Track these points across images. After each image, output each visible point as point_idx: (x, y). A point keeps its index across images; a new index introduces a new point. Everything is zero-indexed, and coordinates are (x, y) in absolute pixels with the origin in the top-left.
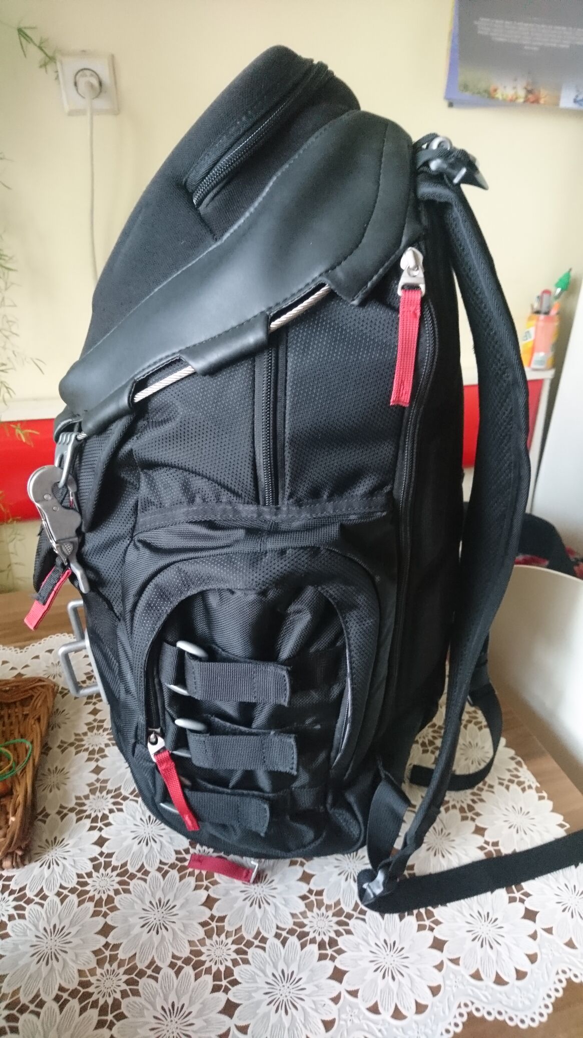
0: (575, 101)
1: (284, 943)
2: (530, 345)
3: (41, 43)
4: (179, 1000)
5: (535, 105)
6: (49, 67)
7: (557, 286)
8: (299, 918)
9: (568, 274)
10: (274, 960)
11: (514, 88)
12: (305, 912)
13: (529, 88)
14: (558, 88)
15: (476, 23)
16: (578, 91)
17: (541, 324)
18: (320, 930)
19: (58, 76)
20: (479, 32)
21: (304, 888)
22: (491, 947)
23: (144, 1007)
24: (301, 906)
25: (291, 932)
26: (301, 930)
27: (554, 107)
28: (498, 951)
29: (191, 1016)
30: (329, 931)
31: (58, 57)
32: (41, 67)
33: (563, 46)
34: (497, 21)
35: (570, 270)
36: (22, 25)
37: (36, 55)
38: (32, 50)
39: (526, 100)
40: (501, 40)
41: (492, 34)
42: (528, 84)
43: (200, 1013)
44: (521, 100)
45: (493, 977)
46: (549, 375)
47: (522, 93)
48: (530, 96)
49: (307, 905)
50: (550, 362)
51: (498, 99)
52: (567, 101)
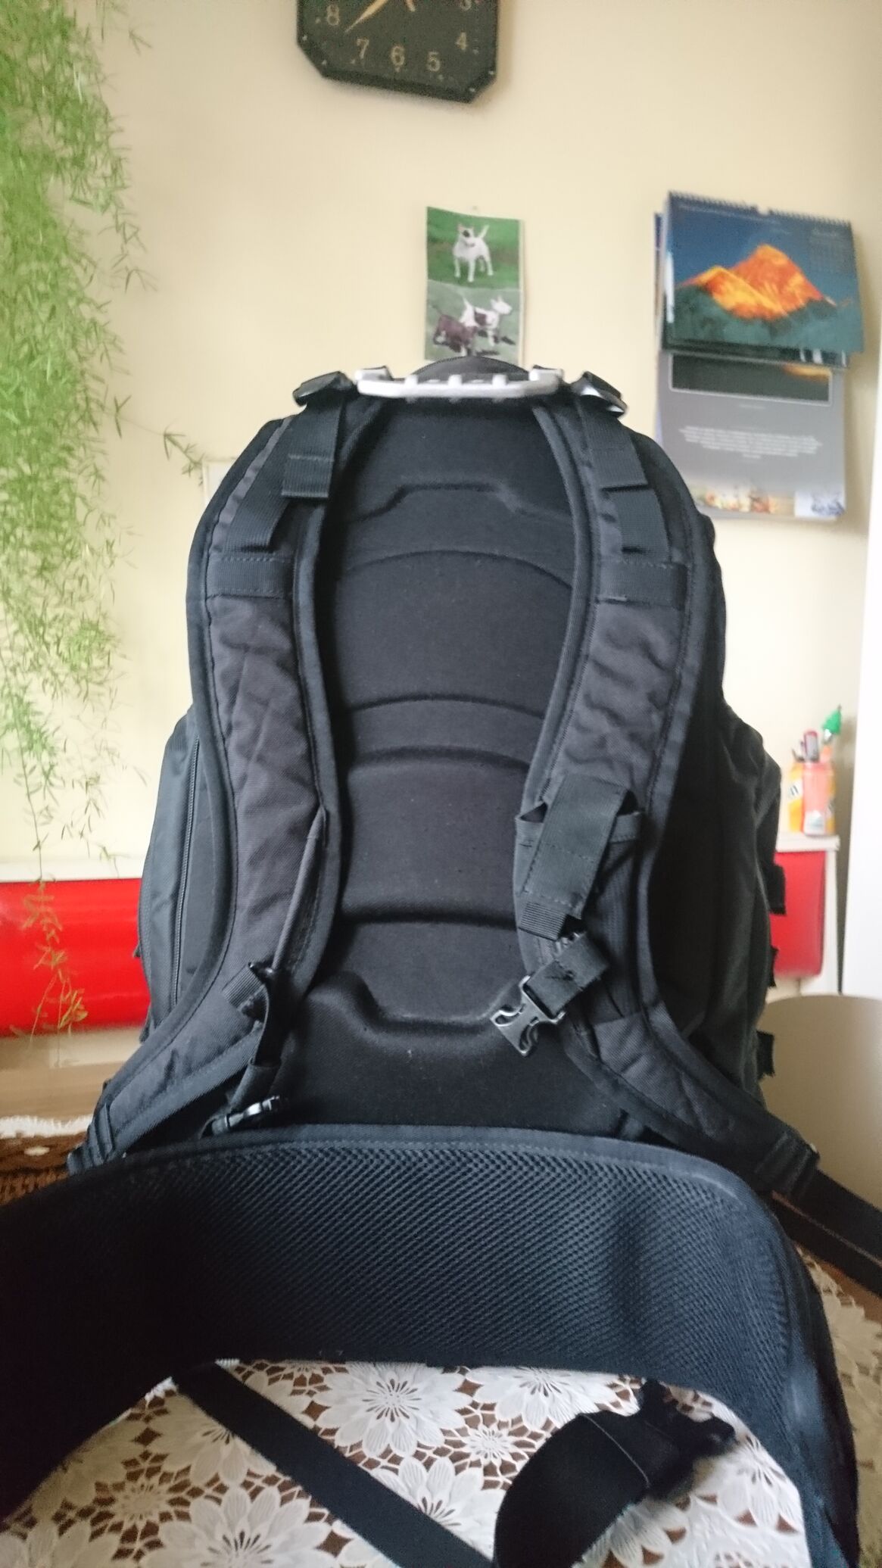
0: (814, 509)
1: (428, 1464)
2: (799, 804)
3: (187, 449)
4: (252, 1529)
5: (764, 514)
6: (193, 473)
7: (824, 728)
8: (455, 1436)
9: (838, 714)
10: (410, 1485)
11: (736, 496)
12: (465, 1429)
13: (754, 496)
14: (791, 497)
15: (682, 431)
16: (815, 500)
17: (809, 774)
18: (488, 1451)
19: (202, 483)
20: (688, 440)
21: (465, 1400)
22: (769, 1482)
23: (195, 1536)
24: (460, 1421)
25: (440, 1452)
26: (457, 1450)
27: (789, 518)
28: (780, 1489)
29: (269, 1550)
30: (502, 1454)
31: (204, 463)
32: (184, 473)
33: (790, 455)
34: (707, 430)
35: (840, 708)
36: (169, 431)
37: (180, 459)
38: (176, 453)
39: (753, 508)
40: (713, 448)
41: (702, 442)
42: (752, 492)
43: (284, 1548)
44: (746, 509)
45: (775, 1521)
46: (831, 844)
47: (746, 503)
48: (757, 505)
49: (467, 1421)
50: (831, 825)
51: (716, 508)
52: (803, 508)
